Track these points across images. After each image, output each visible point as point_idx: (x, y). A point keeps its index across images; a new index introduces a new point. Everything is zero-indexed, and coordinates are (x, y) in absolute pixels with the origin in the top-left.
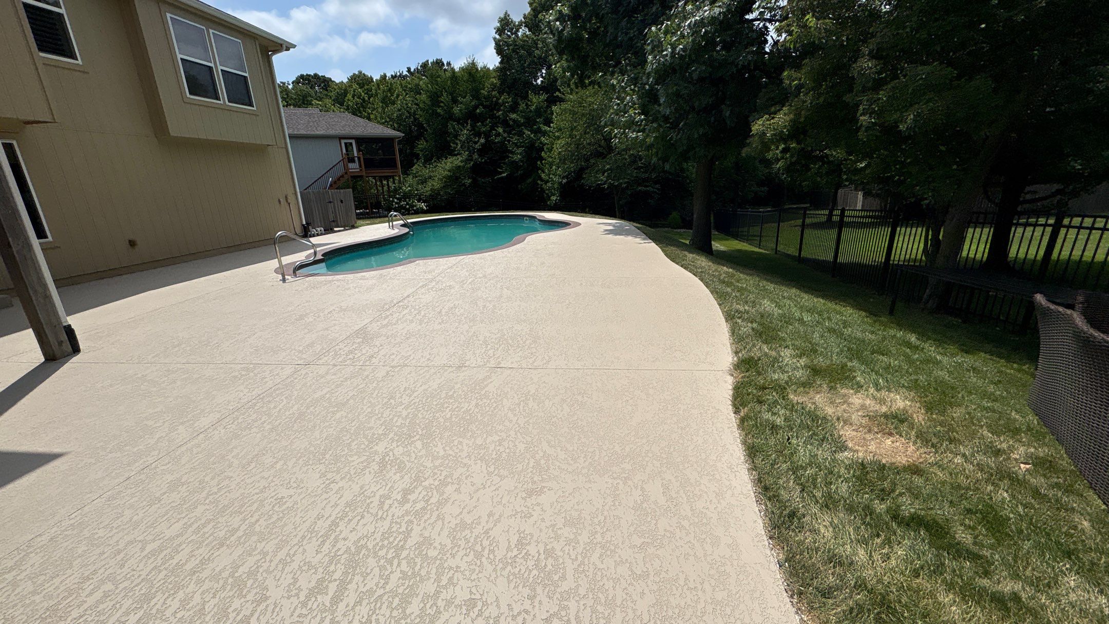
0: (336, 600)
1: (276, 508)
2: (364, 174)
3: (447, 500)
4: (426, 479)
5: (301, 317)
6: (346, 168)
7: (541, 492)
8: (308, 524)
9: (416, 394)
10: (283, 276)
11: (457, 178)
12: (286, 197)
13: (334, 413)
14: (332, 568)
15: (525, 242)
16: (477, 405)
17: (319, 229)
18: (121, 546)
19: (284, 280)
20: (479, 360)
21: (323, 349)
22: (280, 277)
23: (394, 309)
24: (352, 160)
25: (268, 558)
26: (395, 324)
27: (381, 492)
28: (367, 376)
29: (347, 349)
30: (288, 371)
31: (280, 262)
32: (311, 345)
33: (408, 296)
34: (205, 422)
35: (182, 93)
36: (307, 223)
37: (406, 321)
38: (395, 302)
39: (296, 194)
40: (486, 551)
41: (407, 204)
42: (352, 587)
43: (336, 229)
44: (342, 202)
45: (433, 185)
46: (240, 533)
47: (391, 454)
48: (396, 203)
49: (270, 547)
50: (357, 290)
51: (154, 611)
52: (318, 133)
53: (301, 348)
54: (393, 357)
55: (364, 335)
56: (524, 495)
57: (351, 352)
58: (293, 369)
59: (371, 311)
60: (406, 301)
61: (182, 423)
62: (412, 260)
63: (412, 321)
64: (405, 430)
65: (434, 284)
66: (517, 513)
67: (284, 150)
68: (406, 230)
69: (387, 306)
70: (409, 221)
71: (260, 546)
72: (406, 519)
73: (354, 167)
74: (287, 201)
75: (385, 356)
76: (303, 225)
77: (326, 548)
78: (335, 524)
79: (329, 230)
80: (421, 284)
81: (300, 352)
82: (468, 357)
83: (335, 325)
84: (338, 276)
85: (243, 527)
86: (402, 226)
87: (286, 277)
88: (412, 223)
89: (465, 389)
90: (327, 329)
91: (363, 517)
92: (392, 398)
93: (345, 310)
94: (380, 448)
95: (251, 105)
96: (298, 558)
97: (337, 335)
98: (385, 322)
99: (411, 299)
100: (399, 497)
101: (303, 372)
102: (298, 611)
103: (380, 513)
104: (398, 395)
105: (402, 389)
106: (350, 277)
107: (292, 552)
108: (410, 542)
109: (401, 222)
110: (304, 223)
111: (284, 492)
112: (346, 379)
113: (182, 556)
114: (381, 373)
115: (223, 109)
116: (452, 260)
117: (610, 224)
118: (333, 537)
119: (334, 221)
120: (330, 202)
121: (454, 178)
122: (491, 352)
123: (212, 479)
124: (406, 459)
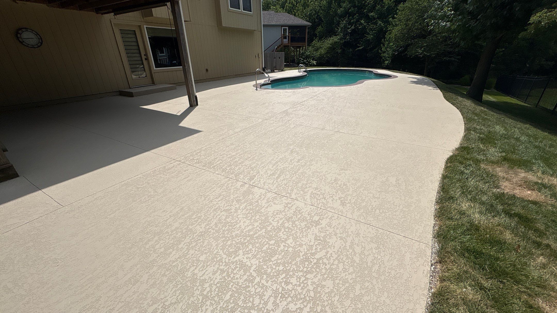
0: (278, 178)
1: (260, 155)
2: (290, 45)
3: (312, 165)
4: (306, 158)
5: (264, 104)
6: (282, 42)
7: (347, 170)
8: (269, 160)
9: (305, 135)
10: (257, 88)
11: (334, 49)
12: (258, 55)
13: (276, 135)
14: (276, 171)
15: (363, 83)
16: (327, 142)
17: (269, 70)
18: (222, 154)
19: (257, 90)
20: (331, 128)
21: (272, 115)
22: (256, 88)
23: (299, 105)
24: (285, 38)
25: (259, 165)
26: (298, 111)
27: (291, 158)
28: (287, 126)
29: (280, 117)
30: (260, 120)
31: (256, 82)
32: (268, 113)
33: (305, 101)
34: (237, 130)
35: (228, 6)
36: (265, 67)
37: (303, 110)
38: (299, 102)
39: (262, 53)
40: (323, 179)
41: (307, 61)
42: (282, 176)
43: (275, 71)
44: (279, 58)
45: (321, 52)
46: (251, 158)
47: (295, 149)
48: (302, 61)
49: (259, 163)
50: (284, 96)
51: (232, 168)
52: (272, 23)
53: (264, 114)
54: (297, 122)
55: (286, 113)
56: (340, 169)
57: (281, 118)
58: (262, 120)
59: (289, 105)
60: (303, 103)
61: (231, 129)
62: (307, 87)
63: (305, 111)
64: (300, 144)
65: (316, 97)
66: (336, 173)
67: (260, 32)
68: (306, 74)
69: (296, 104)
70: (308, 69)
71: (257, 162)
72: (299, 166)
73: (286, 41)
74: (258, 56)
75: (294, 121)
76: (263, 68)
77: (275, 167)
78: (277, 162)
79: (273, 71)
80: (310, 97)
81: (264, 115)
82: (326, 126)
83: (276, 108)
84: (276, 90)
85: (251, 157)
86: (304, 71)
87: (258, 89)
88: (309, 70)
89: (324, 136)
90: (273, 109)
91: (285, 163)
92: (296, 134)
93: (279, 103)
94: (292, 147)
95: (251, 11)
96: (267, 167)
97: (277, 111)
98: (295, 109)
99: (306, 102)
100: (297, 161)
101: (265, 122)
102: (268, 177)
103: (291, 163)
104: (298, 134)
105: (300, 132)
106: (281, 91)
107: (265, 165)
108: (299, 172)
109: (304, 70)
110: (264, 67)
111: (261, 152)
112: (280, 126)
113: (237, 159)
114: (292, 126)
115: (241, 13)
116: (326, 88)
117: (416, 78)
118: (276, 165)
119: (275, 67)
120: (275, 58)
121: (332, 48)
122: (336, 126)
123: (242, 145)
124: (299, 152)
